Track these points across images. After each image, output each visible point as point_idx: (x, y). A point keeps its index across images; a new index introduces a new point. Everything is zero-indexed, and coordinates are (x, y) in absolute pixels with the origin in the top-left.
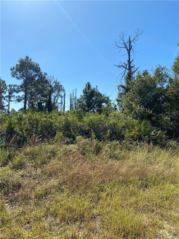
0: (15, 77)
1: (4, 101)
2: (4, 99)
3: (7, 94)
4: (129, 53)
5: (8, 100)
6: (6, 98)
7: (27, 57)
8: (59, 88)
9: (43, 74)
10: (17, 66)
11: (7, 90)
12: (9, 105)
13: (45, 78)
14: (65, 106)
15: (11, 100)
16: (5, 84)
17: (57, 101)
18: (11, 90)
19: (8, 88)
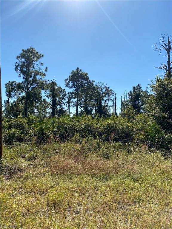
0: (68, 86)
1: (65, 106)
2: (64, 105)
3: (67, 100)
4: (168, 54)
5: (67, 105)
6: (66, 104)
7: (78, 69)
8: (109, 92)
9: (91, 82)
10: (70, 77)
11: (66, 97)
12: (68, 110)
13: (93, 85)
14: (116, 108)
15: (70, 106)
16: (65, 92)
17: (107, 104)
18: (70, 97)
19: (67, 95)
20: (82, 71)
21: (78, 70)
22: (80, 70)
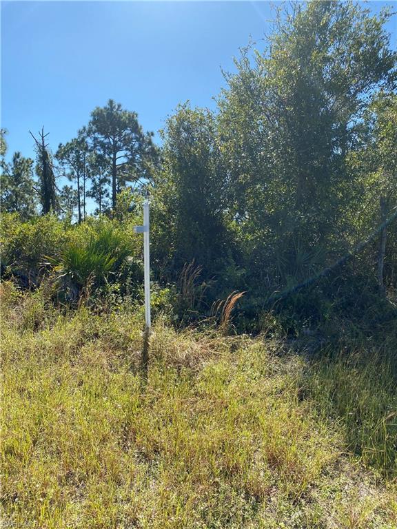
20: (123, 108)
21: (111, 106)
22: (117, 107)
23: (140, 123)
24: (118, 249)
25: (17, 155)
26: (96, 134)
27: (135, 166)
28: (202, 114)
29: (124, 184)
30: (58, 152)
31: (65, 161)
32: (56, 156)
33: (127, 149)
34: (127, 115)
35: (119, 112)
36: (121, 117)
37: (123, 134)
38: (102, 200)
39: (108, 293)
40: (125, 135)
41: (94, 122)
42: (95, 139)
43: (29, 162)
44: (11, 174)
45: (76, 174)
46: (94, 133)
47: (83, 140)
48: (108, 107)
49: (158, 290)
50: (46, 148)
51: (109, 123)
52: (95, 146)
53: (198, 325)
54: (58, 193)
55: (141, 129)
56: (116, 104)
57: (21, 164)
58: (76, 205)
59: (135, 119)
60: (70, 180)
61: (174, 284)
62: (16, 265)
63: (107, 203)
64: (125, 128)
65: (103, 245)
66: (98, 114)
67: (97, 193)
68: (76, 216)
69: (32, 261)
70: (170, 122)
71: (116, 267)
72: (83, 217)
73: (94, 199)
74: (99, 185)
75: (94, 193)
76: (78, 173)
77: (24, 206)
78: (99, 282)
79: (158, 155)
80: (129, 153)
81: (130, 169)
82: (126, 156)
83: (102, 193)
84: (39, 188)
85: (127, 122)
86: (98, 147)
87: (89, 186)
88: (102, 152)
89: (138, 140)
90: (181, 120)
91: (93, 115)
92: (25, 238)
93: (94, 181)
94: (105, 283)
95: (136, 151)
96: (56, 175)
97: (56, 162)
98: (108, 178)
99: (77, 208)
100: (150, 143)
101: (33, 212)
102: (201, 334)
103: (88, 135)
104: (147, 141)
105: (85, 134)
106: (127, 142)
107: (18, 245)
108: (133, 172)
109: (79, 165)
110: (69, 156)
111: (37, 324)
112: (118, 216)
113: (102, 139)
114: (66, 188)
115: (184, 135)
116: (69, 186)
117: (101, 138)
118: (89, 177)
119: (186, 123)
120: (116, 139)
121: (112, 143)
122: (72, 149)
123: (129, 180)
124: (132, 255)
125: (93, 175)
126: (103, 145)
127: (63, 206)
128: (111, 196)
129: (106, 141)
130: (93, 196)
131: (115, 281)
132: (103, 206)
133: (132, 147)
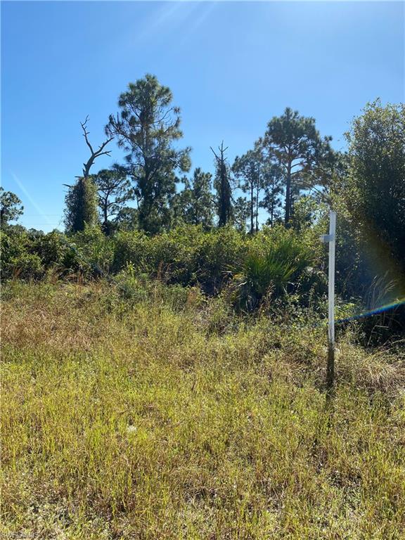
20: (300, 115)
21: (288, 114)
22: (293, 114)
23: (317, 128)
24: (297, 259)
25: (198, 171)
26: (272, 143)
27: (310, 173)
28: (395, 111)
29: (298, 193)
30: (234, 165)
31: (241, 173)
32: (233, 169)
33: (302, 157)
34: (304, 122)
35: (296, 120)
36: (298, 124)
37: (299, 142)
38: (274, 209)
39: (288, 303)
40: (301, 143)
41: (270, 133)
42: (271, 149)
43: (208, 176)
44: (192, 188)
45: (250, 185)
46: (270, 143)
47: (259, 151)
48: (285, 115)
49: (340, 304)
50: (225, 162)
51: (285, 132)
52: (271, 156)
53: (390, 347)
54: (233, 205)
55: (318, 134)
56: (293, 111)
57: (201, 178)
58: (249, 216)
59: (313, 124)
60: (244, 191)
61: (360, 298)
62: (200, 272)
63: (279, 212)
64: (301, 135)
65: (283, 254)
66: (275, 123)
67: (269, 203)
68: (248, 226)
69: (214, 269)
70: (358, 123)
71: (294, 277)
72: (255, 227)
73: (267, 209)
74: (272, 195)
75: (267, 203)
76: (252, 184)
77: (203, 218)
78: (278, 293)
79: (336, 160)
80: (304, 160)
81: (306, 176)
82: (301, 163)
83: (274, 203)
84: (216, 200)
85: (304, 129)
86: (274, 157)
87: (262, 196)
88: (277, 162)
89: (314, 145)
90: (369, 120)
91: (270, 125)
92: (208, 247)
93: (267, 191)
94: (283, 293)
95: (312, 158)
96: (232, 187)
97: (232, 175)
98: (281, 187)
99: (250, 219)
100: (328, 148)
101: (210, 223)
102: (394, 357)
103: (264, 146)
104: (325, 146)
105: (261, 145)
106: (303, 148)
107: (203, 254)
108: (308, 179)
109: (253, 177)
110: (244, 168)
111: (221, 329)
112: (294, 225)
113: (277, 149)
114: (240, 199)
115: (372, 135)
116: (243, 198)
117: (276, 147)
118: (263, 187)
119: (375, 123)
120: (292, 147)
121: (288, 152)
122: (247, 161)
123: (304, 188)
124: (311, 266)
125: (267, 185)
126: (278, 154)
127: (237, 217)
128: (284, 205)
129: (282, 150)
130: (265, 206)
131: (294, 292)
132: (275, 216)
133: (308, 154)
